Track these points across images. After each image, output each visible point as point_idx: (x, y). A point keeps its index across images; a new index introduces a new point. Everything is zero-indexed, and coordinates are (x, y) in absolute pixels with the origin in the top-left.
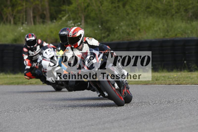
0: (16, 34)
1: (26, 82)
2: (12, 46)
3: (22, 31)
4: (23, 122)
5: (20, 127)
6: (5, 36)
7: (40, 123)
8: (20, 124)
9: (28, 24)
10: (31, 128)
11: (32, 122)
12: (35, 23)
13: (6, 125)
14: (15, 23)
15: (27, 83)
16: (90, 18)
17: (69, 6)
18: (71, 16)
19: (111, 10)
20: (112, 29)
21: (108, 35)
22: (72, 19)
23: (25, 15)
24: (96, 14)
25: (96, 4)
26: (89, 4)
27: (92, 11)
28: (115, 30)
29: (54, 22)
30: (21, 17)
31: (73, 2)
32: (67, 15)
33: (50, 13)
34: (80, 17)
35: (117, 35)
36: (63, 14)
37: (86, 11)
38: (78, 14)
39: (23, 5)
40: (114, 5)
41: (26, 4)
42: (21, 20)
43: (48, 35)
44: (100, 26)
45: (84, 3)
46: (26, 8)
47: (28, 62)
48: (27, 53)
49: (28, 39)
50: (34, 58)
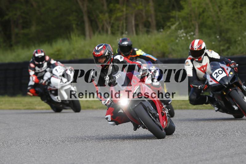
9: (128, 34)
14: (113, 33)
16: (206, 27)
17: (179, 11)
18: (182, 24)
19: (232, 16)
20: (233, 40)
21: (229, 48)
22: (183, 28)
23: (126, 23)
24: (213, 21)
25: (213, 9)
26: (205, 9)
27: (208, 18)
28: (237, 41)
29: (161, 31)
30: (120, 25)
31: (185, 6)
32: (177, 23)
33: (156, 20)
34: (193, 25)
35: (240, 48)
36: (172, 21)
37: (201, 17)
38: (191, 21)
39: (122, 11)
40: (236, 10)
41: (127, 10)
42: (120, 29)
43: (153, 48)
44: (218, 37)
45: (198, 8)
46: (127, 14)
47: (34, 78)
48: (34, 69)
49: (37, 55)
50: (39, 75)
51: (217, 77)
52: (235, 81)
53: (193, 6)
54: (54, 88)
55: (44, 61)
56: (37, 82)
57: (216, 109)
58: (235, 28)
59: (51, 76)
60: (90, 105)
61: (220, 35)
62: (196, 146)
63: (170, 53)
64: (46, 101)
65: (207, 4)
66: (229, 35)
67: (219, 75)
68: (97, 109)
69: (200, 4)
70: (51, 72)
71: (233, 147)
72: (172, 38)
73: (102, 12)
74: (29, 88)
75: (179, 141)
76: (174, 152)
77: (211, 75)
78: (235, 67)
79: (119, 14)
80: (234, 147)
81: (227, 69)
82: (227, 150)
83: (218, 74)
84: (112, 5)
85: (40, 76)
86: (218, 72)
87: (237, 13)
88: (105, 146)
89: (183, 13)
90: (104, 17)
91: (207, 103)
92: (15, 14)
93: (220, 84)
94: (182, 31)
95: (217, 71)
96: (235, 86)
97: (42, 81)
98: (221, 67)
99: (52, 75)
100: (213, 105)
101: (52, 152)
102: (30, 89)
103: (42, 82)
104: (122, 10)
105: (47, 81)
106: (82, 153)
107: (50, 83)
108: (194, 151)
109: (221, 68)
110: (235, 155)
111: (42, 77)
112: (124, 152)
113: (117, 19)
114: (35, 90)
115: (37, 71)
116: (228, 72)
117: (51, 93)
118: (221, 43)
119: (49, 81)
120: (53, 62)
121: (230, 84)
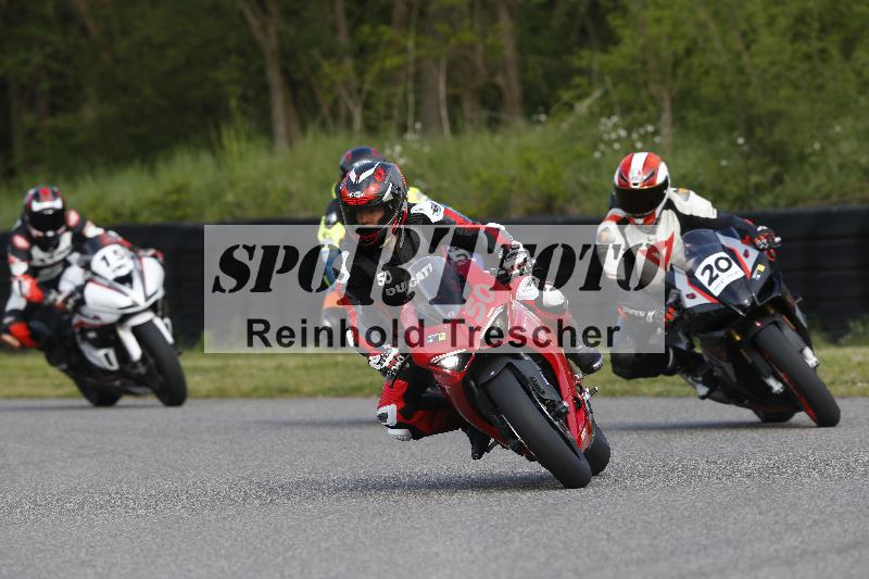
3: (402, 161)
9: (425, 130)
14: (370, 129)
16: (696, 105)
17: (605, 51)
18: (615, 97)
19: (790, 68)
20: (794, 151)
21: (778, 180)
22: (617, 109)
23: (415, 92)
24: (723, 86)
25: (724, 42)
26: (695, 41)
27: (707, 73)
28: (810, 155)
29: (539, 122)
30: (397, 101)
31: (625, 34)
32: (597, 93)
33: (523, 82)
34: (652, 98)
35: (815, 181)
36: (578, 86)
37: (681, 71)
38: (646, 84)
39: (403, 50)
40: (803, 47)
41: (418, 45)
42: (395, 112)
43: (513, 180)
44: (741, 141)
45: (670, 38)
46: (418, 61)
47: (27, 285)
48: (26, 256)
49: (36, 206)
50: (45, 275)
51: (711, 280)
52: (774, 295)
53: (653, 30)
54: (97, 322)
55: (62, 229)
56: (35, 300)
57: (703, 390)
58: (802, 108)
59: (87, 281)
60: (291, 383)
61: (749, 134)
62: (664, 525)
63: (572, 198)
64: (64, 366)
65: (701, 26)
66: (779, 133)
67: (720, 273)
68: (313, 395)
69: (676, 24)
70: (87, 266)
71: (794, 527)
72: (580, 147)
73: (330, 54)
74: (7, 320)
75: (602, 508)
76: (585, 545)
77: (691, 275)
78: (770, 248)
79: (391, 62)
80: (797, 529)
81: (746, 254)
82: (773, 538)
83: (716, 272)
84: (366, 29)
85: (48, 278)
86: (713, 265)
87: (808, 57)
88: (343, 526)
89: (617, 58)
90: (339, 73)
91: (670, 373)
92: (26, 62)
93: (722, 307)
94: (615, 119)
95: (710, 260)
96: (772, 312)
97: (53, 296)
98: (723, 246)
99: (89, 275)
100: (690, 380)
101: (155, 547)
102: (11, 323)
103: (55, 300)
104: (402, 48)
105: (71, 295)
106: (264, 551)
107: (82, 302)
108: (656, 542)
109: (725, 249)
110: (801, 556)
111: (54, 284)
112: (411, 548)
113: (386, 78)
114: (29, 328)
115: (37, 263)
116: (749, 263)
117: (85, 339)
118: (751, 163)
119: (78, 296)
120: (92, 231)
121: (758, 304)
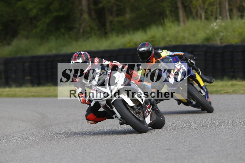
0: (208, 32)
1: (221, 91)
2: (204, 46)
3: (216, 28)
4: (217, 140)
5: (213, 147)
6: (194, 35)
7: (238, 141)
8: (213, 142)
9: (222, 19)
10: (227, 147)
11: (228, 140)
12: (231, 18)
13: (196, 144)
14: (207, 19)
15: (223, 92)
23: (220, 8)
30: (214, 11)
42: (214, 14)
92: (109, 2)
113: (211, 4)
